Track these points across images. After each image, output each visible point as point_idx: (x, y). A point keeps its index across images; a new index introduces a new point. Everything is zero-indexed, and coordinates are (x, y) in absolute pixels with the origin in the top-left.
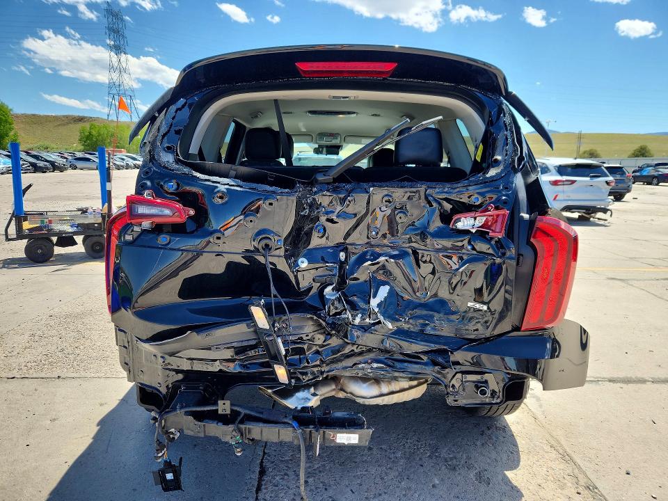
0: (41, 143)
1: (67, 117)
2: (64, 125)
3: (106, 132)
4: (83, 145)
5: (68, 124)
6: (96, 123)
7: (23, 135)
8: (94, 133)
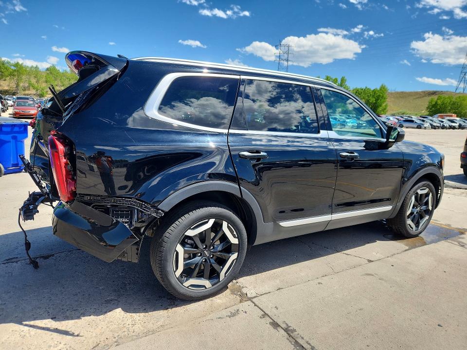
0: (401, 111)
1: (424, 92)
2: (420, 98)
3: (449, 102)
4: (429, 111)
5: (423, 97)
6: (443, 96)
7: (392, 105)
8: (439, 102)
